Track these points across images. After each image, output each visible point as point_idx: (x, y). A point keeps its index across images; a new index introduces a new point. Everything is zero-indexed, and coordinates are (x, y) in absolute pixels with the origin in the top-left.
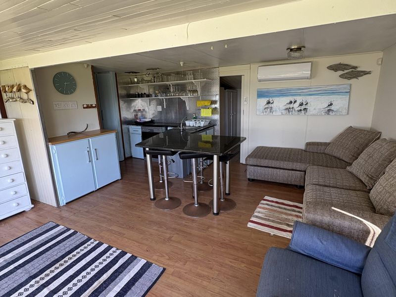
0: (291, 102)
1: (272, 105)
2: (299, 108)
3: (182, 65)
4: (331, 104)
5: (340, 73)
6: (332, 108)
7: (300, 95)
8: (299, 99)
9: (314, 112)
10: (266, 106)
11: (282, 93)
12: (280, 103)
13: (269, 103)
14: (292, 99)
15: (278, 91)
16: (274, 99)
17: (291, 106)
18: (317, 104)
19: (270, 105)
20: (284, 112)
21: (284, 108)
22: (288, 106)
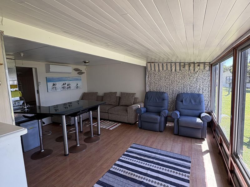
0: (64, 84)
1: (56, 86)
2: (67, 87)
3: (22, 56)
4: (77, 85)
5: (77, 72)
6: (78, 86)
7: (67, 81)
8: (67, 82)
9: (73, 88)
10: (53, 87)
11: (60, 80)
12: (59, 85)
13: (54, 85)
14: (64, 82)
15: (57, 78)
16: (56, 82)
17: (64, 86)
18: (73, 84)
19: (55, 86)
20: (62, 89)
21: (61, 87)
22: (63, 86)
